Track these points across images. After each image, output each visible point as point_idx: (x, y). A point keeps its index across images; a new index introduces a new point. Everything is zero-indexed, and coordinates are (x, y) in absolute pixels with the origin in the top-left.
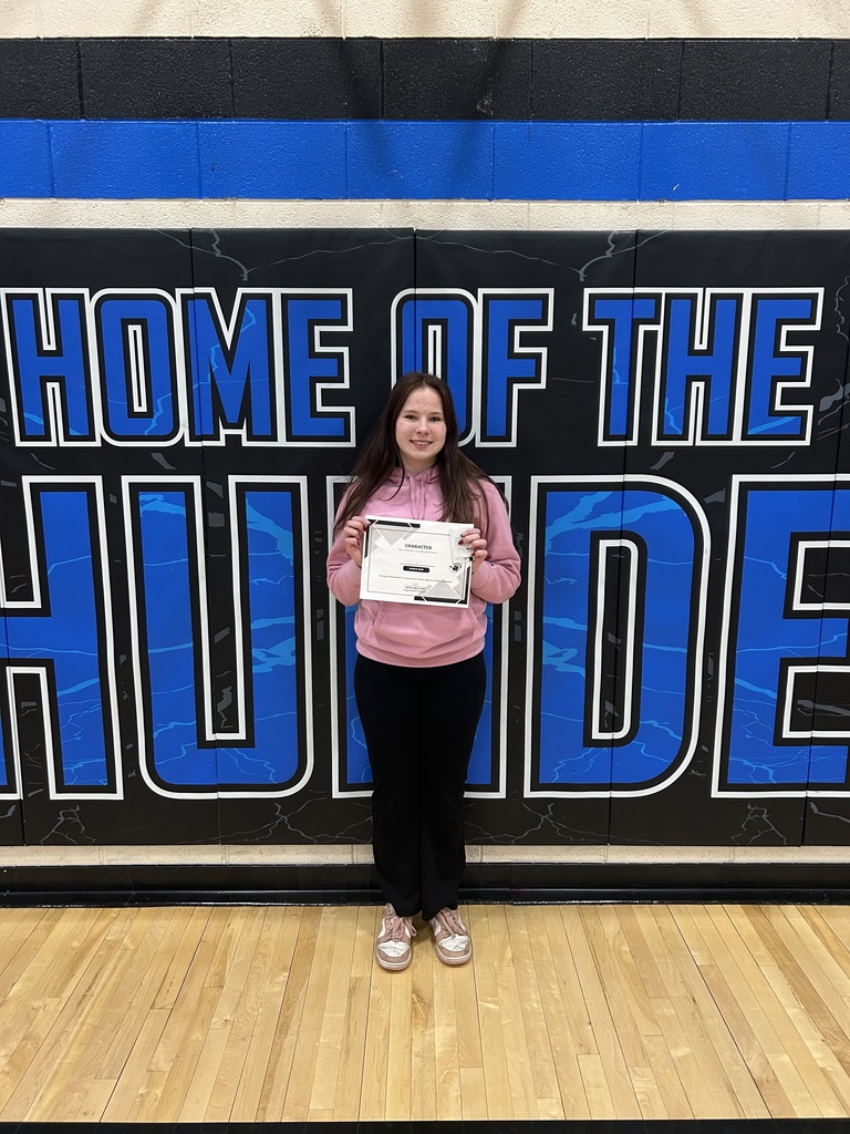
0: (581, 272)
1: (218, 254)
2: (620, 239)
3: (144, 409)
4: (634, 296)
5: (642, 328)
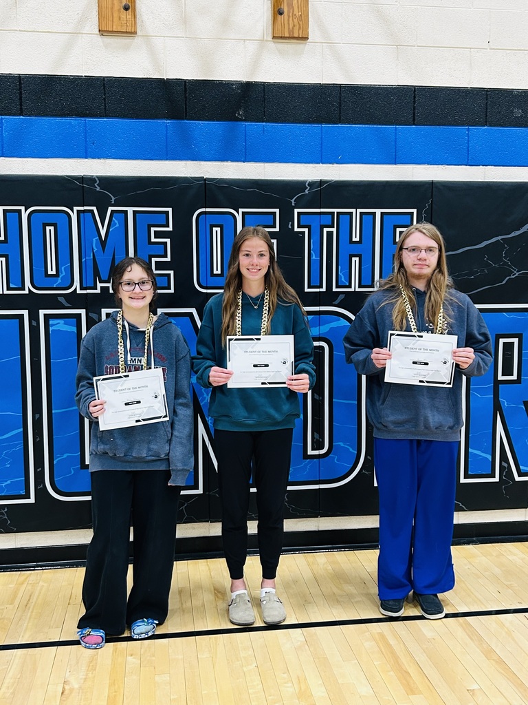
0: (293, 201)
1: (98, 189)
2: (312, 184)
3: (54, 272)
4: (320, 213)
5: (325, 230)
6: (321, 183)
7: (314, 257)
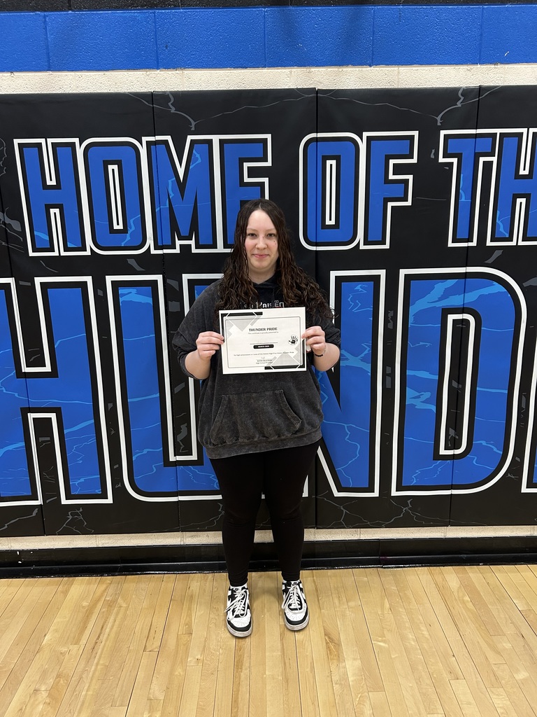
0: (439, 118)
1: (173, 110)
2: (468, 92)
3: (121, 227)
4: (476, 136)
5: (482, 159)
6: (481, 90)
7: (463, 199)
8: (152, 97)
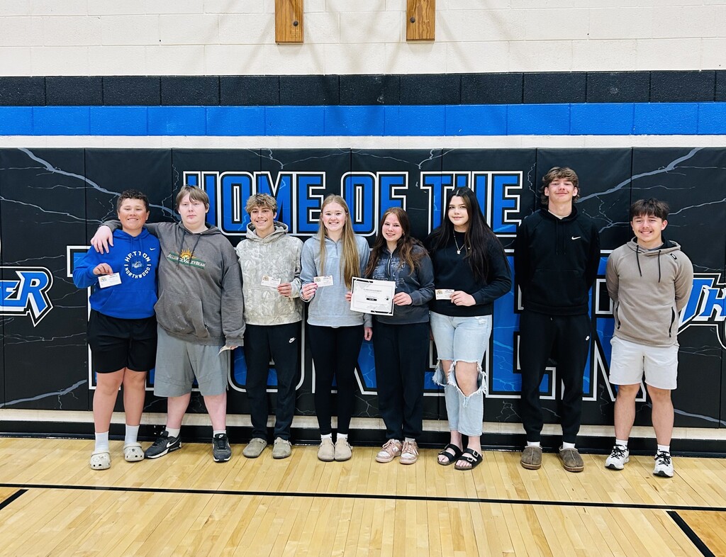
0: (419, 165)
1: (272, 158)
2: (435, 152)
6: (443, 151)
7: (436, 209)
8: (260, 151)
